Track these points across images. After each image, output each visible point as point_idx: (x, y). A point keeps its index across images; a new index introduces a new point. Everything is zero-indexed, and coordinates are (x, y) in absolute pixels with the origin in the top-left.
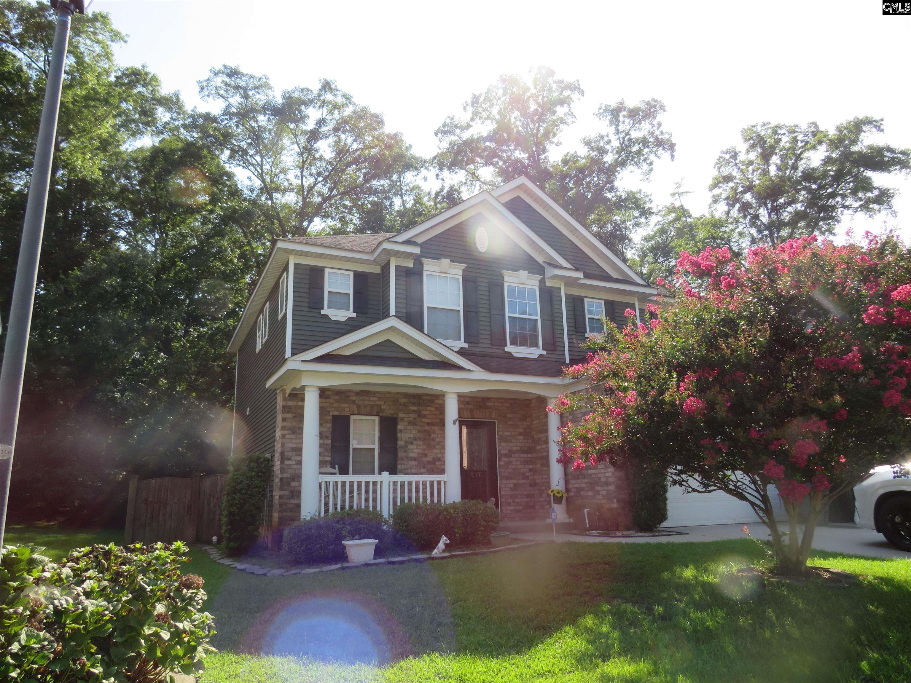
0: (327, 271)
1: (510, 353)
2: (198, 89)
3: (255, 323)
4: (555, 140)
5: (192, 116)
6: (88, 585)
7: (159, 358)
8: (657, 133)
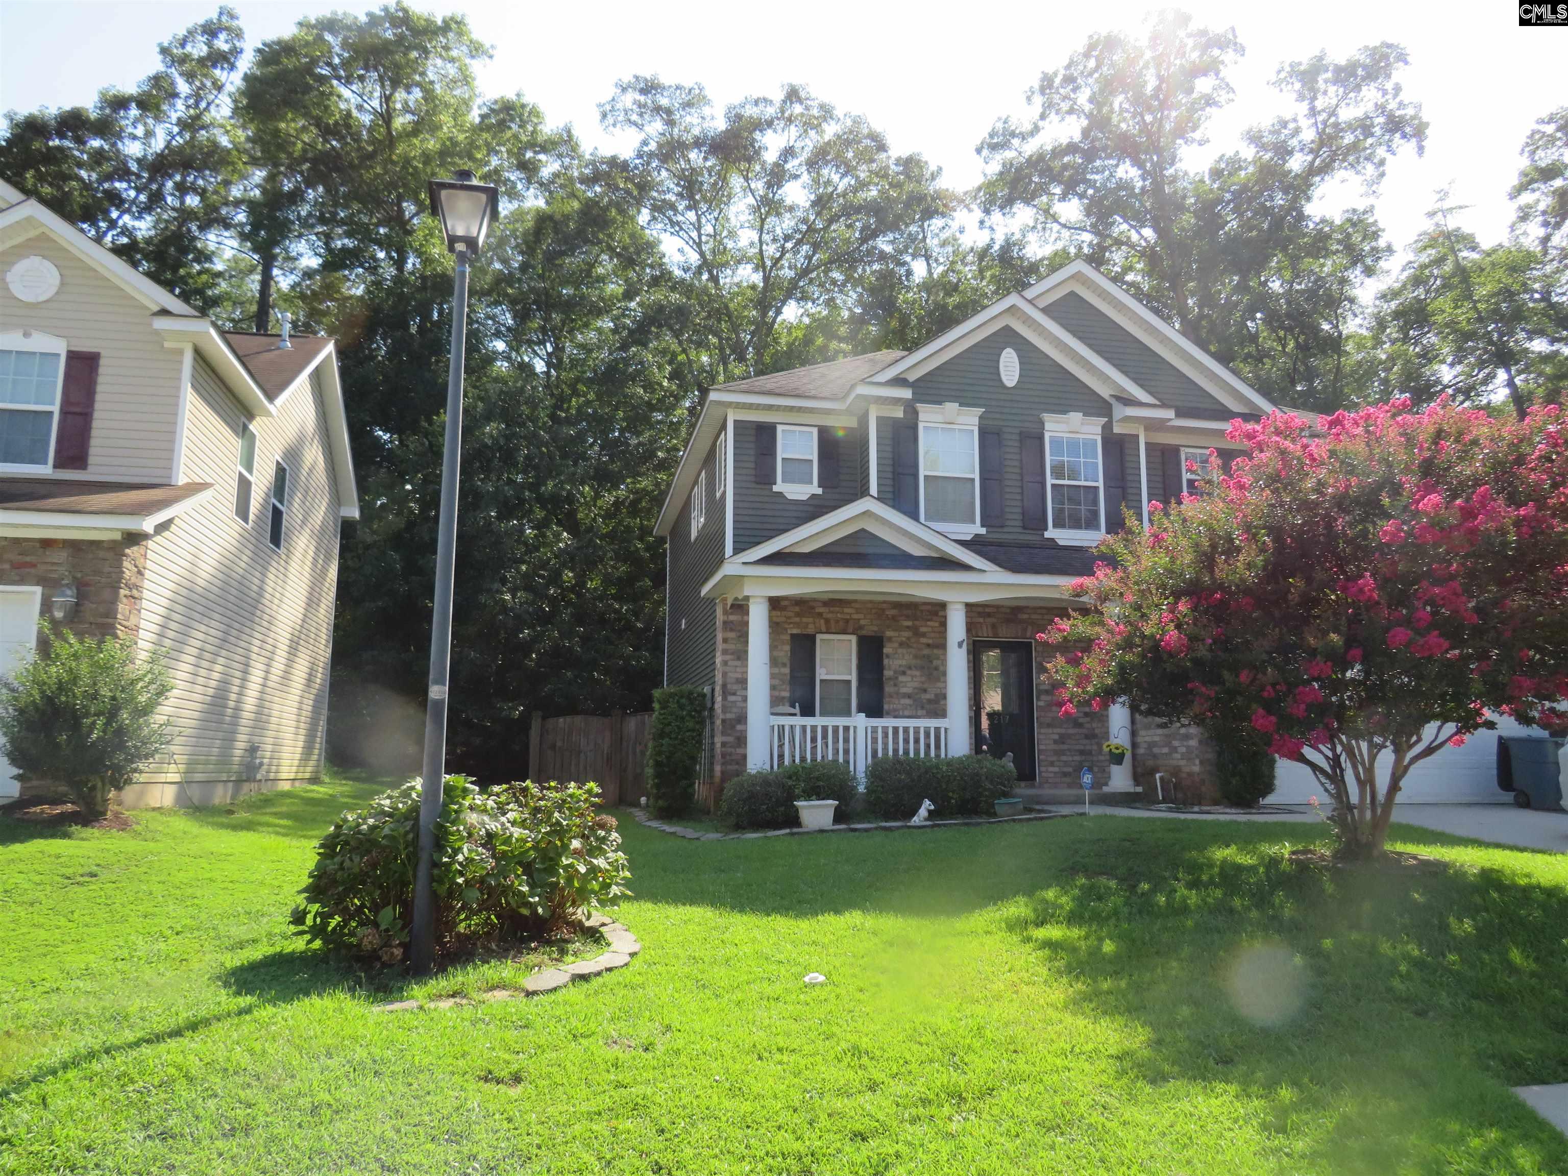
0: (780, 428)
1: (1053, 540)
2: (598, 117)
3: (689, 496)
4: (1197, 135)
5: (593, 163)
6: (510, 815)
7: (560, 541)
8: (1392, 105)
